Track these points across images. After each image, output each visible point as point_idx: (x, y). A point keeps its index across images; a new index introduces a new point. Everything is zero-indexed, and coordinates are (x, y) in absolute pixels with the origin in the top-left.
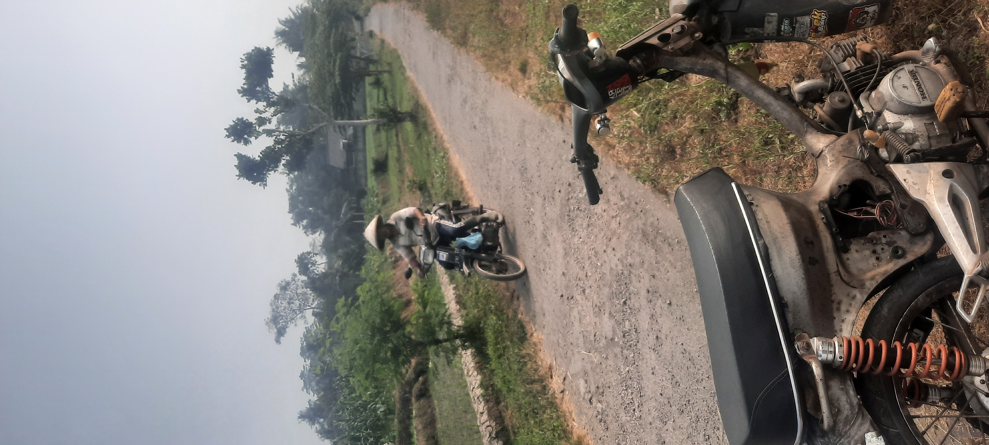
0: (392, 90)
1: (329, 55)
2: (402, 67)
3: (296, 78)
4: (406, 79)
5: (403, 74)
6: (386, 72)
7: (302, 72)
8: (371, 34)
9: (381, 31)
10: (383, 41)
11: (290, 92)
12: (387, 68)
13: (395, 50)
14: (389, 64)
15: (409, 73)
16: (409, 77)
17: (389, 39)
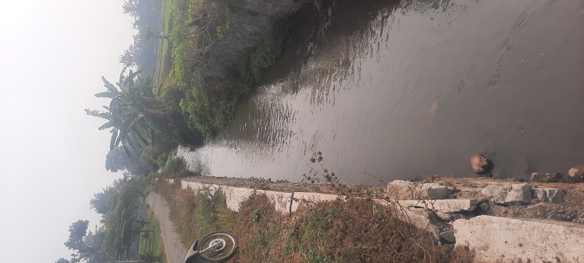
0: (153, 241)
1: (120, 221)
2: (160, 230)
3: (98, 228)
4: (161, 237)
5: (159, 234)
6: (151, 231)
7: (102, 225)
8: (148, 206)
9: (153, 207)
10: (153, 213)
11: (92, 237)
12: (152, 229)
13: (158, 220)
14: (153, 227)
15: (162, 235)
16: (162, 237)
17: (156, 213)
